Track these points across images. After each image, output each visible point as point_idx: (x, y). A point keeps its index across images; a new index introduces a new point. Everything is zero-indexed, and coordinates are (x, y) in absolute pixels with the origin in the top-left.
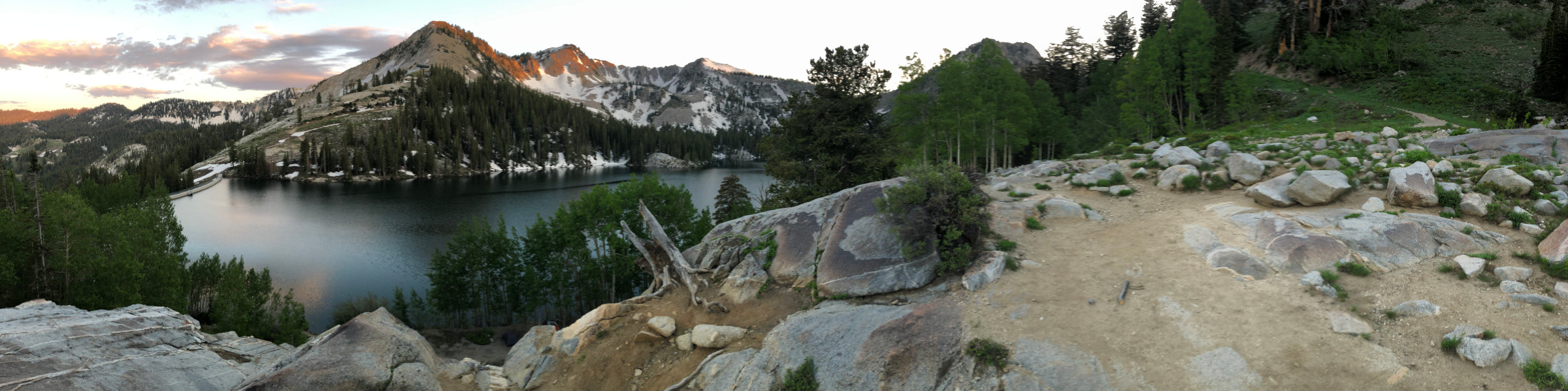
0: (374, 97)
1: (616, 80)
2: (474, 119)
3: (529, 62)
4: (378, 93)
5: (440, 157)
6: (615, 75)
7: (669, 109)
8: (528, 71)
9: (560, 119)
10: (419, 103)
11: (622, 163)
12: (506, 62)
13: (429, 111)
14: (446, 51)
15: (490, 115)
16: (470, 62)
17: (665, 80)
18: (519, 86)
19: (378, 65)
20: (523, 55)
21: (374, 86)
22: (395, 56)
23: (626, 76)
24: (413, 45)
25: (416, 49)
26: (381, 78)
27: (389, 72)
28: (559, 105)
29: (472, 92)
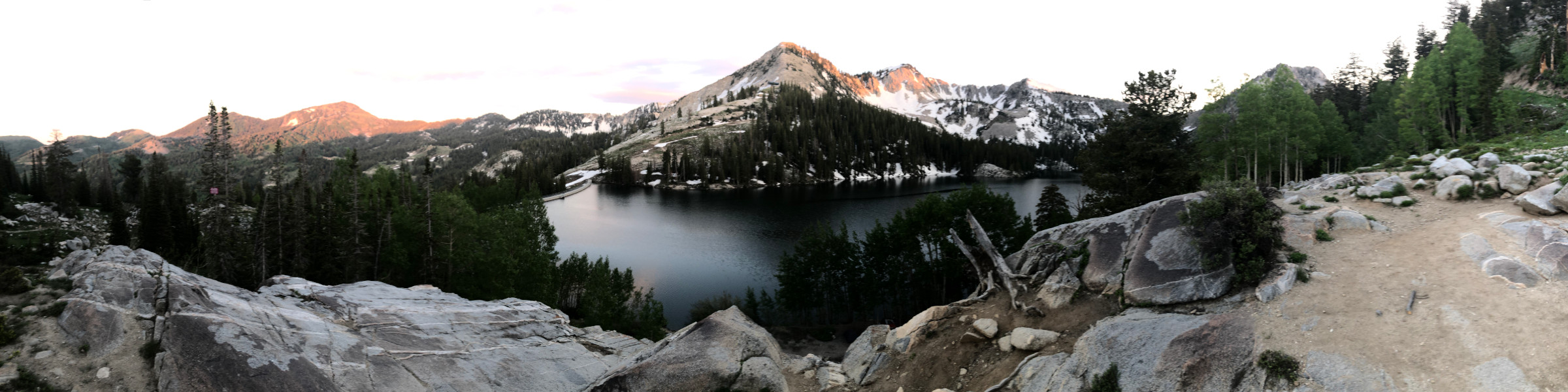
0: (729, 111)
1: (949, 97)
2: (819, 132)
3: (870, 79)
4: (733, 108)
5: (788, 167)
6: (948, 92)
7: (996, 124)
8: (869, 88)
9: (897, 132)
10: (770, 117)
11: (953, 173)
12: (849, 80)
13: (779, 124)
14: (795, 70)
15: (834, 128)
16: (816, 80)
17: (993, 98)
18: (860, 102)
19: (733, 82)
20: (864, 74)
21: (729, 101)
22: (748, 73)
23: (958, 93)
24: (764, 64)
25: (767, 68)
26: (735, 94)
27: (742, 89)
28: (897, 120)
29: (818, 107)
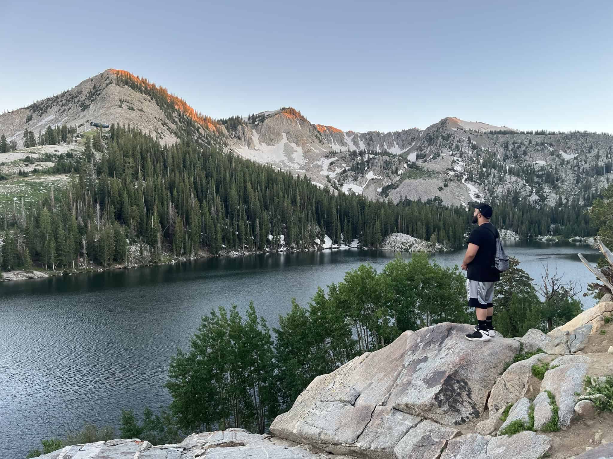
0: (28, 161)
1: (344, 149)
3: (240, 127)
4: (36, 156)
5: (133, 242)
6: (342, 143)
7: (407, 181)
8: (239, 138)
9: (281, 194)
10: (99, 172)
11: (355, 245)
12: (210, 126)
14: (132, 109)
15: (196, 188)
16: (164, 124)
17: (402, 147)
19: (29, 119)
20: (231, 119)
21: (26, 145)
22: (56, 108)
23: (356, 143)
24: (83, 97)
25: (87, 103)
26: (37, 136)
27: (49, 130)
28: (280, 178)
29: (170, 160)
